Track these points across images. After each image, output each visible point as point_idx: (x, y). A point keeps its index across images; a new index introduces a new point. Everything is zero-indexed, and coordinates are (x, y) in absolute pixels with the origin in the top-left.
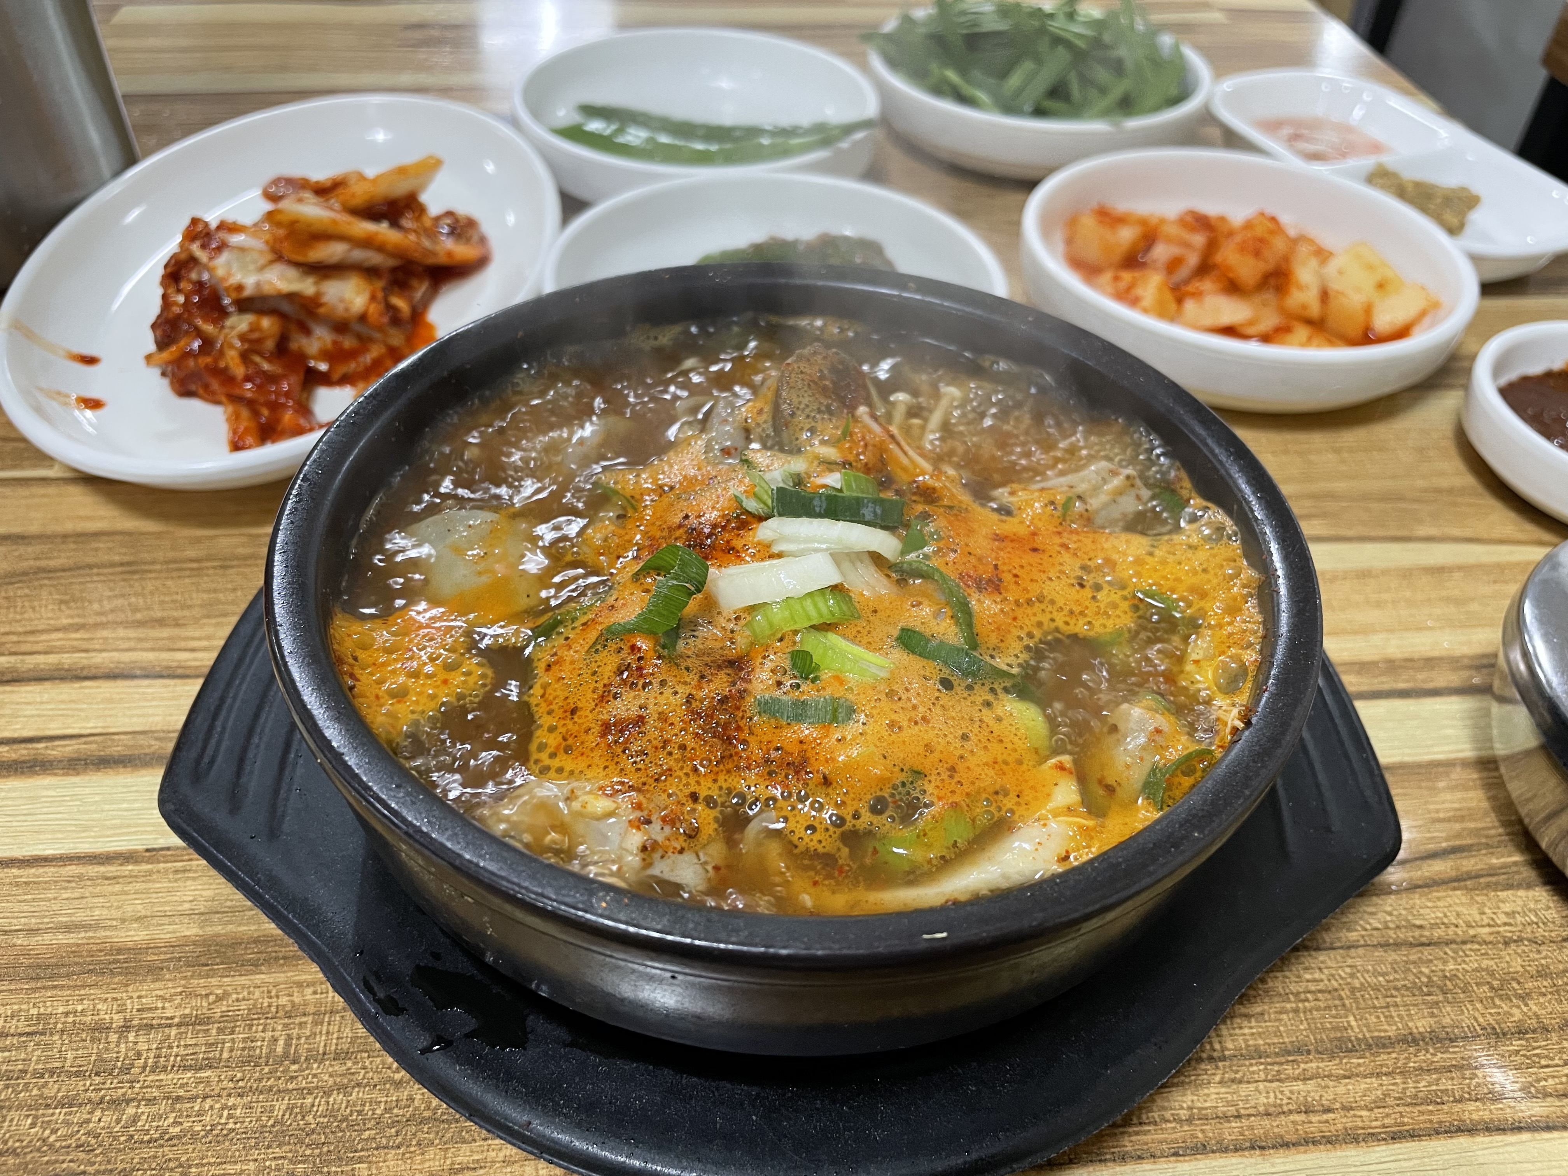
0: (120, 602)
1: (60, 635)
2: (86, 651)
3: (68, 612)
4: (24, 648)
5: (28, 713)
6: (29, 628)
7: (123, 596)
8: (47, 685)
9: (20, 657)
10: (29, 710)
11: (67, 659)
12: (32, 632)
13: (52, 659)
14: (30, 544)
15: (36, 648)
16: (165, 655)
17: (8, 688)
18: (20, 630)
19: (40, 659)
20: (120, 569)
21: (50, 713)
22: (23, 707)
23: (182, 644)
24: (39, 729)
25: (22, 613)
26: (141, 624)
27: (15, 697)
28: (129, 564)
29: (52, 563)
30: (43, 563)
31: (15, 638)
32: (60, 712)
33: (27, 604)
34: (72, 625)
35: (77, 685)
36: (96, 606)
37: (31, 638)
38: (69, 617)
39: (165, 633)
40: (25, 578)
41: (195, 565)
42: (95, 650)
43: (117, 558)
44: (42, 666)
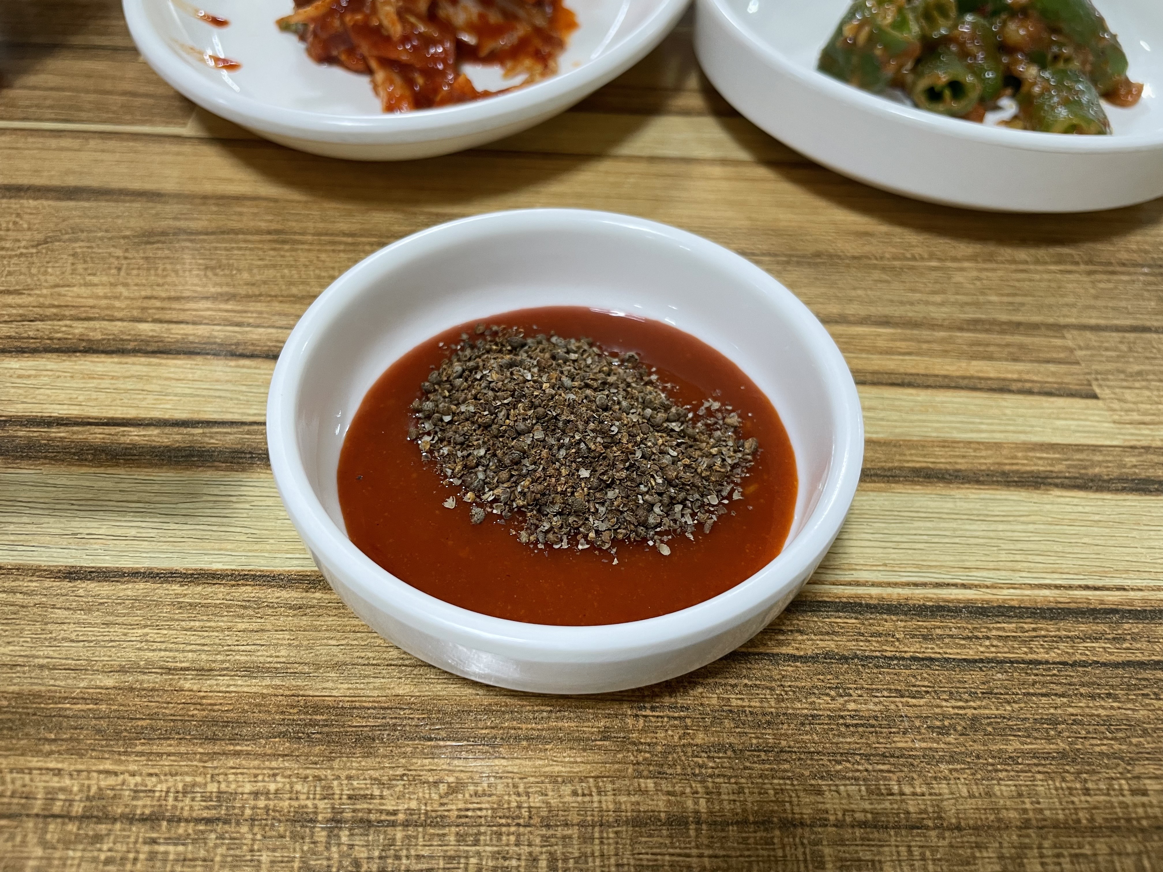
0: (271, 273)
1: (208, 304)
3: (215, 279)
4: (170, 315)
5: (179, 391)
6: (173, 294)
7: (274, 266)
8: (199, 359)
9: (166, 325)
10: (180, 388)
12: (177, 299)
14: (166, 203)
15: (182, 316)
17: (154, 360)
18: (164, 295)
19: (189, 329)
20: (269, 237)
21: (205, 393)
22: (173, 383)
24: (194, 412)
25: (165, 276)
27: (163, 371)
28: (277, 232)
29: (193, 225)
30: (182, 224)
31: (158, 304)
32: (217, 394)
33: (169, 267)
34: (221, 294)
35: (233, 363)
36: (246, 275)
37: (176, 305)
38: (216, 285)
40: (163, 238)
41: (350, 240)
42: (249, 325)
43: (263, 225)
44: (191, 338)
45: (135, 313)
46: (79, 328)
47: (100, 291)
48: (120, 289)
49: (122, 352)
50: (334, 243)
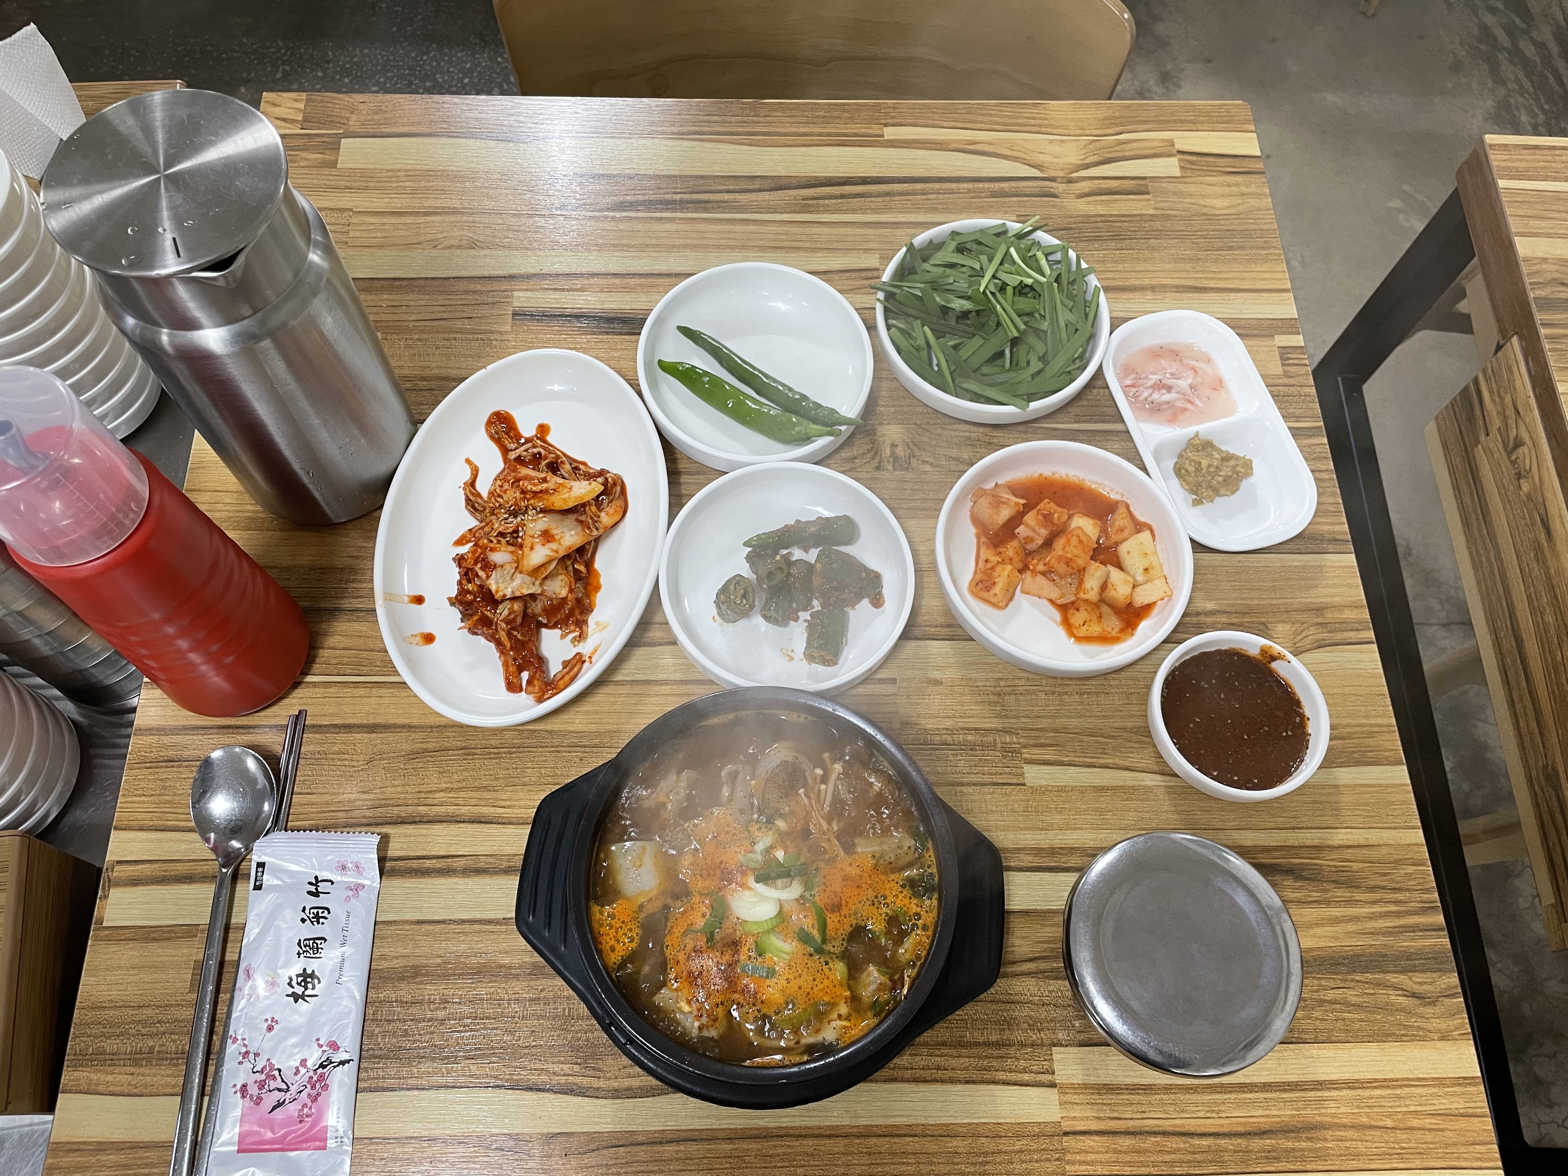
0: (466, 774)
1: (442, 794)
2: (457, 805)
3: (445, 779)
4: (430, 801)
5: (438, 841)
6: (429, 789)
7: (466, 770)
8: (444, 825)
9: (429, 807)
11: (451, 809)
12: (431, 792)
13: (443, 809)
14: (415, 731)
15: (435, 802)
16: (492, 810)
17: (428, 826)
18: (425, 790)
19: (438, 809)
20: (461, 751)
21: (450, 842)
22: (437, 837)
23: (499, 803)
24: (445, 851)
25: (423, 779)
26: (478, 789)
27: (432, 832)
28: (465, 748)
29: (431, 746)
30: (424, 746)
31: (424, 795)
32: (454, 842)
33: (424, 773)
34: (447, 788)
35: (458, 826)
36: (456, 777)
37: (430, 796)
38: (444, 783)
39: (490, 795)
40: (419, 755)
41: (495, 750)
42: (461, 805)
43: (458, 743)
44: (439, 814)
45: (416, 801)
46: (396, 810)
47: (400, 789)
48: (407, 788)
49: (415, 822)
50: (489, 753)
